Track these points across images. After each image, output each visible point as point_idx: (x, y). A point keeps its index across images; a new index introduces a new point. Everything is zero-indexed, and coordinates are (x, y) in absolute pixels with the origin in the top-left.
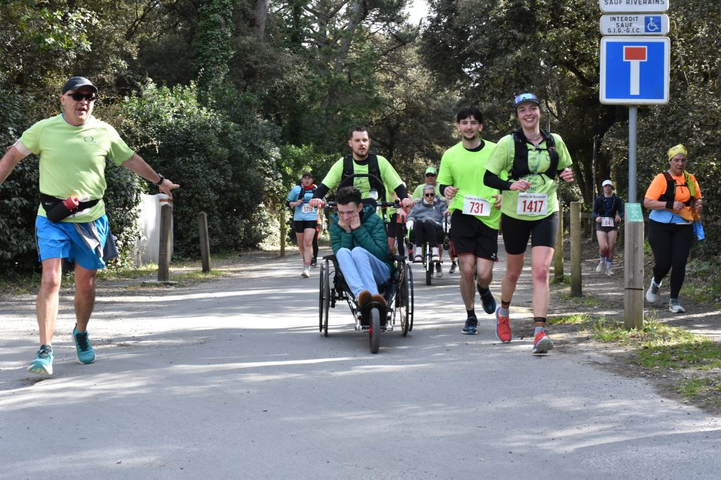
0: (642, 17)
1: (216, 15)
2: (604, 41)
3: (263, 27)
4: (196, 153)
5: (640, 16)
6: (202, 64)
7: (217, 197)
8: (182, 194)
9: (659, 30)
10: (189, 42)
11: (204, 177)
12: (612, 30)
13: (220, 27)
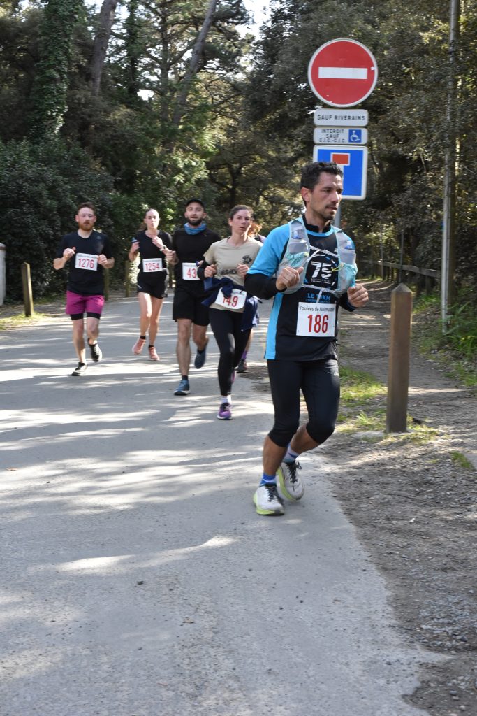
0: (347, 131)
1: (52, 70)
2: (316, 149)
3: (99, 80)
4: (28, 205)
5: (345, 129)
6: (38, 117)
7: (46, 246)
8: (13, 243)
9: (360, 141)
10: (27, 94)
11: (34, 227)
12: (323, 140)
13: (55, 83)
